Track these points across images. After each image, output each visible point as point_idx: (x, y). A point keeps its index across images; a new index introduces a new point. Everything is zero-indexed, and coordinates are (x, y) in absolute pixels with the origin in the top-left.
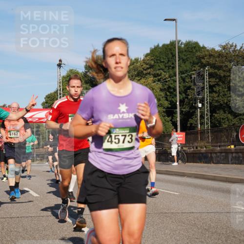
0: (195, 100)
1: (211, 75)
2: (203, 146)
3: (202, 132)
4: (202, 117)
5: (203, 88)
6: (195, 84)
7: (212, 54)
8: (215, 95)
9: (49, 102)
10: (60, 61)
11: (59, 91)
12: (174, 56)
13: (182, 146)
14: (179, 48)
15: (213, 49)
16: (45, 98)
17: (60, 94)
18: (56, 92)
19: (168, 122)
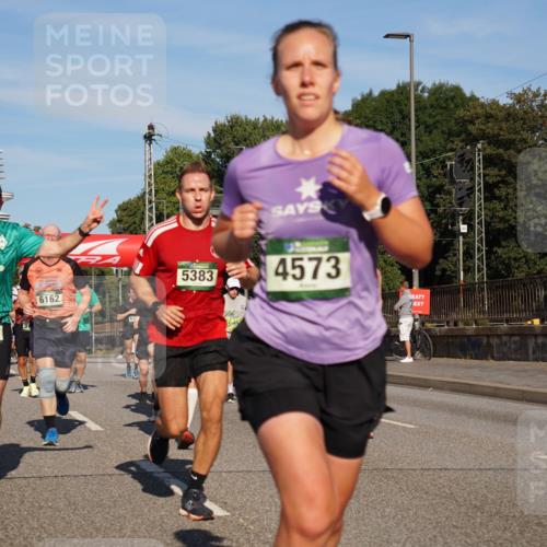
0: (454, 216)
1: (489, 161)
2: (469, 321)
3: (469, 289)
4: (468, 255)
5: (471, 190)
6: (453, 182)
7: (491, 112)
8: (498, 205)
9: (125, 219)
10: (151, 127)
11: (147, 196)
12: (406, 117)
13: (423, 319)
14: (418, 99)
15: (495, 103)
16: (116, 211)
17: (150, 202)
18: (142, 198)
19: (392, 265)
